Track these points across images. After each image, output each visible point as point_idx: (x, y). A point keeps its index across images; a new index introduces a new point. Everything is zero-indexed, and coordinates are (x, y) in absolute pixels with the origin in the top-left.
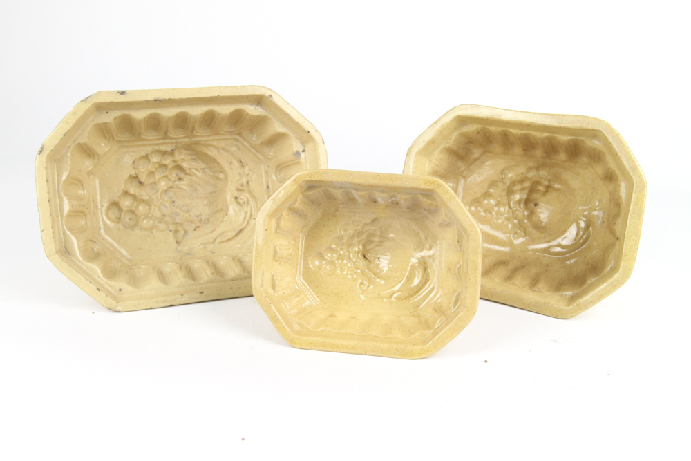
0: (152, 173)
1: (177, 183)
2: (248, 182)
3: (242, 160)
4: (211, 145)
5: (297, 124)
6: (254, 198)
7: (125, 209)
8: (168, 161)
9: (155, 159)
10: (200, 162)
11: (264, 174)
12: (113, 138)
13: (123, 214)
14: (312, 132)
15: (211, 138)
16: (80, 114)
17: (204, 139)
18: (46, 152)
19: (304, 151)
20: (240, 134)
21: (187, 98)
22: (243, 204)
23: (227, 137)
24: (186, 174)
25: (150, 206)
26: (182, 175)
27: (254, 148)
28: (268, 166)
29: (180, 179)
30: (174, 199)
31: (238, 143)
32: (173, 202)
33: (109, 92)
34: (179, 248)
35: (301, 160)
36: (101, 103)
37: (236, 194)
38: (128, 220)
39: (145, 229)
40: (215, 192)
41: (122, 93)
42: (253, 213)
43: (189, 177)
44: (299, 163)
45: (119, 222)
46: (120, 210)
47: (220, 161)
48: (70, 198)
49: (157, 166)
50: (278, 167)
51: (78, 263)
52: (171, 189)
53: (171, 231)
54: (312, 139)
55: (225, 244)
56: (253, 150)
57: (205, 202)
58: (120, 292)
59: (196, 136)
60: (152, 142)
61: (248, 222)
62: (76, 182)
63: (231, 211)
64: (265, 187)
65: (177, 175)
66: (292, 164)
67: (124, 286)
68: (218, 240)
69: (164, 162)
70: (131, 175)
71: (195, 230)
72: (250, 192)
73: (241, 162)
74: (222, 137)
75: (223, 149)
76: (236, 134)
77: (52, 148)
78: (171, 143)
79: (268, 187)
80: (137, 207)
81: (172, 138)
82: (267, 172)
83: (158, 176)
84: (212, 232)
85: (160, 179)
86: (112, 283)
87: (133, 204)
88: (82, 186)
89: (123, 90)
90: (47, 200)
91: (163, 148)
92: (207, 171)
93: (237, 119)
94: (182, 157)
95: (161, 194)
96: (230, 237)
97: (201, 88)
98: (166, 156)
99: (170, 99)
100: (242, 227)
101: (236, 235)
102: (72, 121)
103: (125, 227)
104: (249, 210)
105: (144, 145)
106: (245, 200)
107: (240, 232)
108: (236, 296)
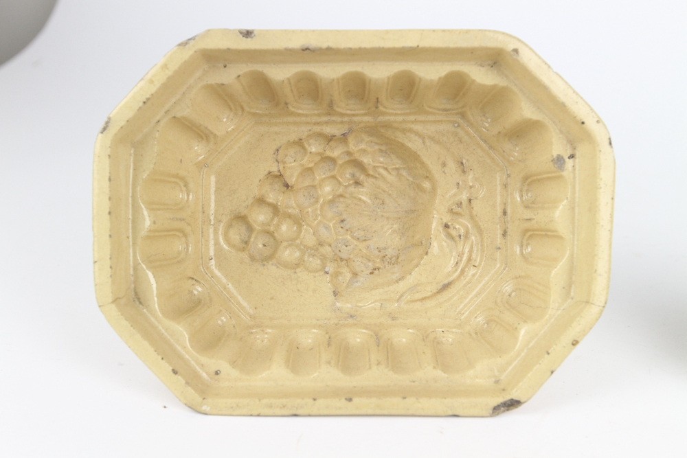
0: (308, 171)
1: (352, 189)
2: (470, 200)
3: (464, 161)
4: (411, 131)
5: (562, 106)
6: (480, 231)
7: (258, 228)
8: (337, 152)
9: (314, 147)
10: (393, 156)
11: (499, 188)
12: (242, 108)
13: (253, 236)
14: (591, 124)
15: (412, 118)
16: (174, 67)
17: (399, 118)
18: (113, 130)
19: (572, 156)
20: (463, 115)
21: (360, 49)
22: (458, 238)
23: (439, 118)
24: (368, 175)
25: (300, 226)
26: (362, 178)
27: (485, 142)
28: (509, 176)
29: (357, 183)
30: (344, 217)
31: (459, 130)
32: (343, 221)
33: (226, 32)
34: (338, 304)
35: (565, 174)
36: (211, 51)
37: (447, 218)
38: (261, 246)
39: (286, 266)
40: (413, 212)
41: (248, 34)
42: (474, 256)
43: (373, 180)
44: (560, 177)
45: (243, 250)
46: (250, 229)
47: (425, 159)
48: (153, 206)
49: (318, 158)
50: (526, 179)
51: (153, 319)
52: (341, 199)
53: (327, 273)
54: (588, 137)
55: (418, 305)
56: (484, 145)
57: (395, 226)
58: (217, 377)
59: (384, 114)
60: (309, 119)
61: (463, 271)
62: (173, 179)
63: (435, 248)
64: (499, 212)
65: (353, 175)
66: (549, 178)
67: (225, 367)
68: (408, 297)
69: (328, 153)
70: (270, 173)
71: (371, 273)
72: (472, 217)
73: (462, 163)
74: (431, 118)
75: (432, 139)
76: (457, 114)
77: (123, 123)
78: (342, 123)
79: (505, 213)
80: (278, 226)
81: (342, 115)
82: (505, 186)
83: (319, 175)
84: (397, 281)
85: (323, 180)
86: (204, 359)
87: (272, 219)
88: (185, 186)
89: (249, 28)
90: (108, 210)
91: (328, 130)
92: (404, 173)
93: (456, 87)
94: (363, 146)
95: (322, 207)
96: (429, 294)
97: (387, 32)
98: (332, 143)
99: (329, 49)
100: (451, 279)
101: (439, 292)
102: (161, 79)
103: (253, 259)
104: (467, 250)
105: (295, 123)
106: (462, 231)
107: (446, 286)
108: (410, 412)
